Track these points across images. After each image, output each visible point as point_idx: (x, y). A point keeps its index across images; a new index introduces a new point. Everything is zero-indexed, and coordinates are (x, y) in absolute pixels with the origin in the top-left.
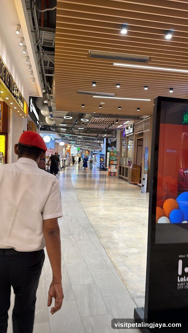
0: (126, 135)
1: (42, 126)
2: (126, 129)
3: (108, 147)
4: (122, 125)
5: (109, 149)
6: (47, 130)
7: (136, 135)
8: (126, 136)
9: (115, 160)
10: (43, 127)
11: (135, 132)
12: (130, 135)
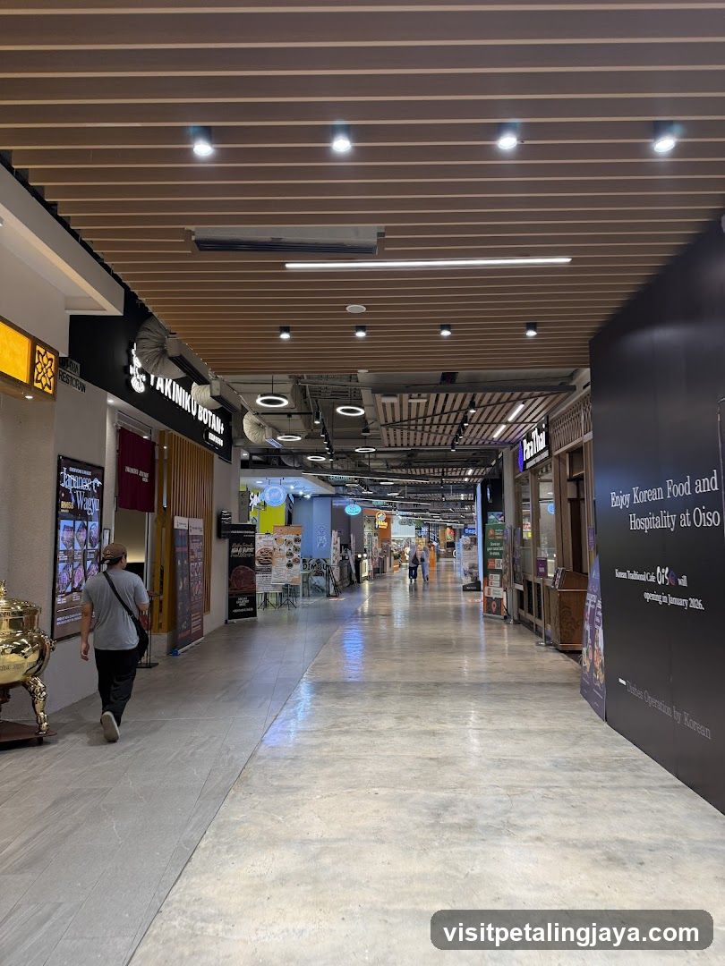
0: (528, 461)
1: (251, 455)
2: (525, 441)
3: (489, 513)
4: (503, 427)
5: (492, 517)
6: (274, 466)
7: (558, 456)
8: (529, 465)
9: (498, 557)
10: (255, 458)
11: (553, 448)
12: (538, 459)
